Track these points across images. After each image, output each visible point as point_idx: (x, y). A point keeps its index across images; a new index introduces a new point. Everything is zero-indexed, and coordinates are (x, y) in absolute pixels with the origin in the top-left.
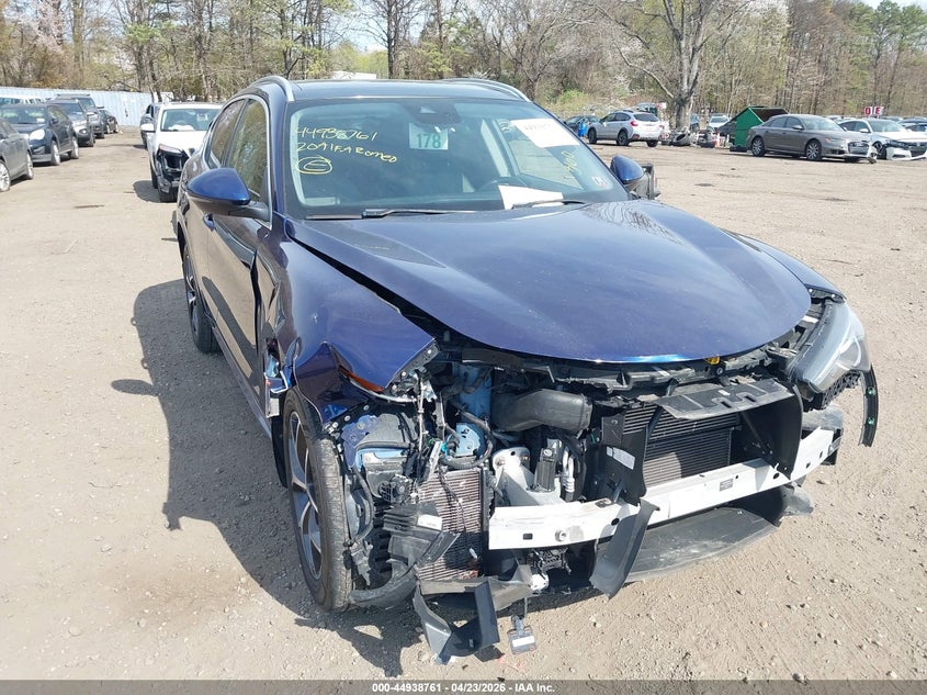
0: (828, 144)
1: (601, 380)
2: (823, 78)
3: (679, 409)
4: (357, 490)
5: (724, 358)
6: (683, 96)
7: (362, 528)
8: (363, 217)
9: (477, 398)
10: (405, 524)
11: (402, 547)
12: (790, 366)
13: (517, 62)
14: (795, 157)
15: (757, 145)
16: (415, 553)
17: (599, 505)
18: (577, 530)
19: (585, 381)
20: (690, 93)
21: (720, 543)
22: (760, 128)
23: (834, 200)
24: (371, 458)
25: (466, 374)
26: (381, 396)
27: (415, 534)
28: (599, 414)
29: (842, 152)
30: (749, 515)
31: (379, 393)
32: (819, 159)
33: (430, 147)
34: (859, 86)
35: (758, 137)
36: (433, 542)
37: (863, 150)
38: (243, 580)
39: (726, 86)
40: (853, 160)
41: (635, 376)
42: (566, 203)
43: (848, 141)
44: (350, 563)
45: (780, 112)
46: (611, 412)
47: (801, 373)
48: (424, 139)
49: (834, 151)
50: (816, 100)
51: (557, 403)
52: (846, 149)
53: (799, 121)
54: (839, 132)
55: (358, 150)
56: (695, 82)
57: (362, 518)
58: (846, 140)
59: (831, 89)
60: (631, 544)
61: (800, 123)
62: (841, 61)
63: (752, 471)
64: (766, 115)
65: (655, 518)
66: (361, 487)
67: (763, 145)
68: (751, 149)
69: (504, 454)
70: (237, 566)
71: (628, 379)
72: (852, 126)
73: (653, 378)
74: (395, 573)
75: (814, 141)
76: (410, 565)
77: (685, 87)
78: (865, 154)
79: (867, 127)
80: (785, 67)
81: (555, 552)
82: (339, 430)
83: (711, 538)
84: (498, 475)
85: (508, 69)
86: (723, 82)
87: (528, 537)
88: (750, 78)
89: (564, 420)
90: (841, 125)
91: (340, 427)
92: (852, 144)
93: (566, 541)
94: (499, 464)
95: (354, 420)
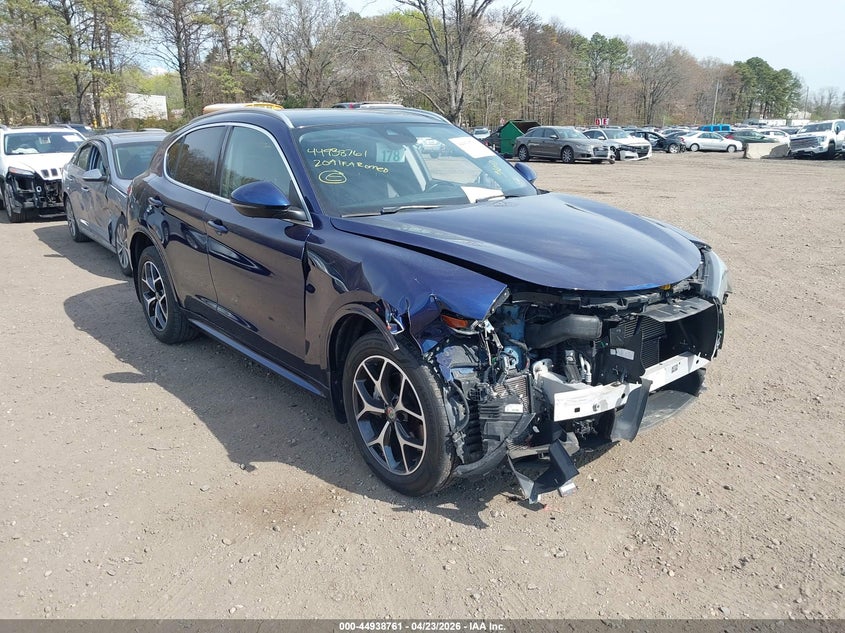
0: (578, 149)
1: (609, 304)
2: (555, 96)
3: (659, 316)
4: (455, 396)
5: (672, 285)
6: (453, 113)
7: (458, 423)
8: (382, 213)
9: (516, 329)
10: (495, 412)
11: (494, 430)
12: (703, 287)
13: (303, 84)
14: (552, 161)
15: (523, 153)
16: (505, 432)
17: (614, 385)
18: (604, 403)
19: (599, 306)
20: (459, 109)
21: (671, 410)
22: (522, 138)
23: (600, 193)
24: (458, 374)
25: (509, 312)
26: (460, 332)
27: (504, 419)
28: (607, 327)
29: (589, 156)
30: (677, 393)
31: (459, 329)
32: (572, 162)
33: (392, 161)
34: (584, 102)
35: (523, 145)
36: (518, 422)
37: (604, 153)
38: (333, 491)
39: (481, 104)
40: (598, 162)
41: (630, 299)
42: (507, 197)
43: (593, 147)
44: (453, 449)
45: (534, 124)
46: (614, 324)
47: (710, 293)
48: (388, 155)
49: (583, 155)
50: (553, 114)
51: (582, 322)
52: (592, 153)
53: (554, 132)
54: (585, 139)
55: (359, 164)
56: (461, 100)
57: (457, 416)
58: (590, 145)
59: (563, 104)
60: (639, 407)
61: (555, 133)
62: (568, 82)
63: (686, 358)
64: (525, 127)
65: (652, 388)
66: (458, 393)
67: (527, 152)
68: (517, 155)
69: (539, 364)
70: (322, 484)
71: (625, 302)
72: (592, 135)
73: (639, 300)
74: (490, 448)
75: (567, 147)
76: (502, 439)
77: (454, 104)
78: (606, 156)
79: (602, 135)
80: (526, 86)
81: (589, 421)
82: (434, 358)
83: (663, 408)
84: (536, 378)
85: (294, 90)
86: (479, 100)
87: (577, 410)
88: (500, 96)
89: (587, 333)
90: (586, 134)
91: (435, 354)
92: (596, 149)
93: (599, 411)
94: (537, 371)
95: (441, 350)
